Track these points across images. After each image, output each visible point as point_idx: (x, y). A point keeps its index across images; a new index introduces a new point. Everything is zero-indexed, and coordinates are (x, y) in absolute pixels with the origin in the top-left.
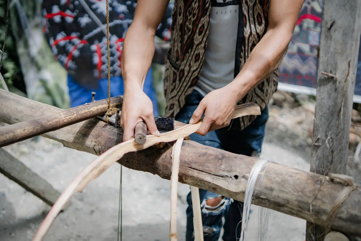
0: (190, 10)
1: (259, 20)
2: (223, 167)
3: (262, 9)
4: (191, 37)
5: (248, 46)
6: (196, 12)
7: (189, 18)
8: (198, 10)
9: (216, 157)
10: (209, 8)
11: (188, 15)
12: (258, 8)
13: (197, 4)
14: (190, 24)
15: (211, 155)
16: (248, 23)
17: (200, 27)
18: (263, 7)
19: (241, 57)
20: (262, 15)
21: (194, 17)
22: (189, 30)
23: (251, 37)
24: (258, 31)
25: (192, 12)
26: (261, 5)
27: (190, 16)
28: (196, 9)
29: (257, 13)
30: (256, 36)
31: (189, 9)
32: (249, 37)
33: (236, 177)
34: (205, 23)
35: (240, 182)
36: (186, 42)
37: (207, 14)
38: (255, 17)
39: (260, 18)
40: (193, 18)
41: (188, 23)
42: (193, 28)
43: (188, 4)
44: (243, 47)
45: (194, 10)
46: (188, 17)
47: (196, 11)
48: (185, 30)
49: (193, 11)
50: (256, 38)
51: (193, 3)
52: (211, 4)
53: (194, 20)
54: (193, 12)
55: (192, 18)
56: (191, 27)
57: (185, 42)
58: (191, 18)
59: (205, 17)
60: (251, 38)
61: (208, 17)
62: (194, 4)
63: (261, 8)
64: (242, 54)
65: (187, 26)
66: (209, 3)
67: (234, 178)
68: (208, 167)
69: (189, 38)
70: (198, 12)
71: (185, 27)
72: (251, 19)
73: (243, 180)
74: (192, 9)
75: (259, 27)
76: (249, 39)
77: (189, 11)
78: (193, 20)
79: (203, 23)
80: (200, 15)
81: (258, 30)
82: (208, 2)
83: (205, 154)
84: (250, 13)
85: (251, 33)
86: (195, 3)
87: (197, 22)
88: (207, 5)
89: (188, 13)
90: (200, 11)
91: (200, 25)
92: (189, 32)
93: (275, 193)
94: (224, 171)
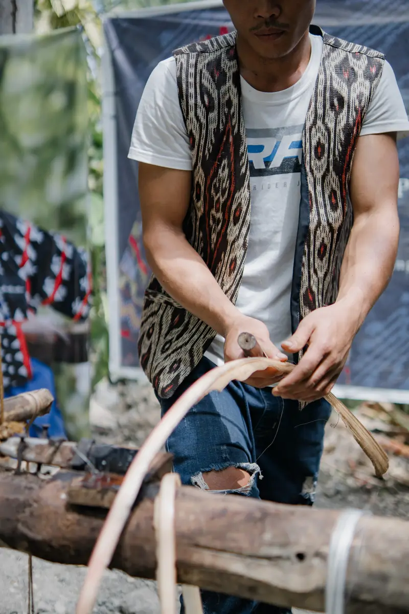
0: (216, 183)
1: (334, 201)
2: (268, 536)
3: (339, 181)
4: (223, 231)
5: (314, 246)
6: (226, 186)
7: (216, 199)
8: (228, 181)
9: (250, 518)
10: (247, 174)
11: (214, 194)
12: (331, 180)
13: (227, 171)
14: (217, 211)
15: (236, 513)
16: (314, 205)
17: (234, 209)
18: (340, 178)
19: (303, 265)
20: (338, 193)
21: (223, 195)
22: (216, 221)
23: (318, 229)
24: (330, 221)
25: (219, 186)
26: (337, 175)
27: (216, 195)
28: (226, 180)
29: (330, 189)
30: (327, 229)
31: (215, 181)
32: (316, 230)
33: (301, 557)
34: (243, 201)
35: (311, 567)
36: (216, 244)
37: (244, 185)
38: (327, 196)
39: (334, 197)
40: (223, 197)
41: (213, 212)
42: (224, 215)
43: (212, 172)
44: (306, 246)
45: (223, 182)
46: (213, 197)
47: (226, 184)
48: (209, 225)
49: (221, 185)
50: (328, 232)
51: (220, 171)
52: (248, 167)
53: (225, 201)
54: (222, 188)
55: (221, 198)
56: (219, 215)
57: (213, 246)
58: (219, 198)
59: (242, 190)
60: (318, 232)
61: (246, 189)
62: (222, 172)
63: (337, 179)
64: (305, 259)
65: (214, 217)
66: (245, 165)
67: (295, 559)
68: (234, 540)
69: (219, 235)
70: (230, 184)
71: (209, 220)
72: (320, 199)
73: (316, 562)
74: (219, 180)
75: (332, 213)
76: (315, 233)
77: (215, 185)
78: (222, 200)
79: (239, 200)
80: (232, 188)
81: (331, 217)
82: (243, 165)
83: (223, 513)
84: (317, 190)
85: (319, 223)
86: (224, 169)
87: (229, 203)
88: (243, 170)
89: (212, 191)
90: (233, 182)
91: (234, 207)
92: (218, 225)
93: (392, 587)
94: (271, 544)
